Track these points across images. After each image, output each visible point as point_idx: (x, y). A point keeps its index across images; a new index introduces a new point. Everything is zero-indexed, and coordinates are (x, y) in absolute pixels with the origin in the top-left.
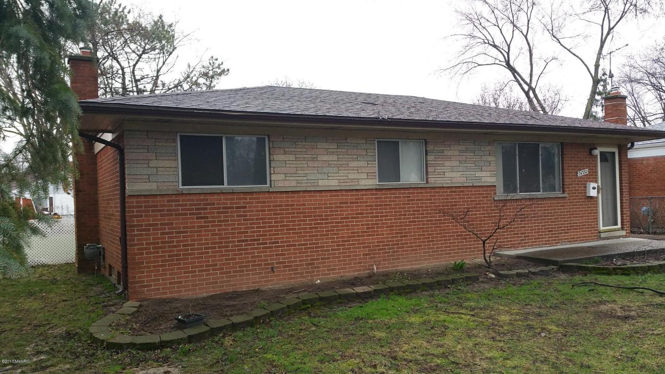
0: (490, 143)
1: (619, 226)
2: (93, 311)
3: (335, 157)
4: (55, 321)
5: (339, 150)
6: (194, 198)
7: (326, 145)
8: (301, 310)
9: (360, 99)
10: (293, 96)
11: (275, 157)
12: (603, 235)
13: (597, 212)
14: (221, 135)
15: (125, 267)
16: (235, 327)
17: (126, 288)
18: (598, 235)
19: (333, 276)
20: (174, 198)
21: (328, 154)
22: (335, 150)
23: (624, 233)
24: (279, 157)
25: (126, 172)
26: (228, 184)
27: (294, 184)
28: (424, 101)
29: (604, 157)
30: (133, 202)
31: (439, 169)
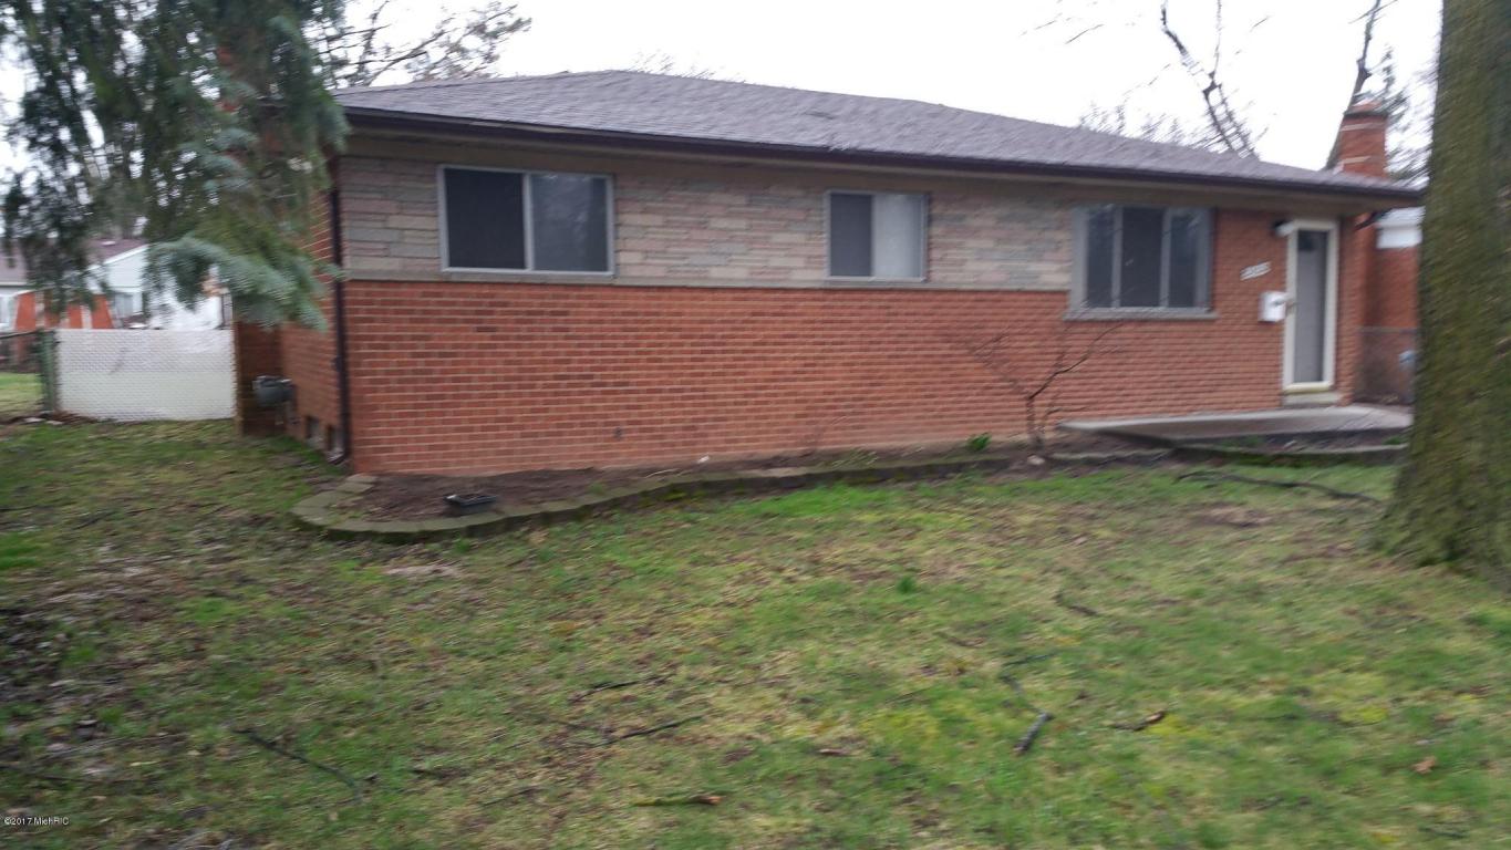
0: (1064, 204)
1: (1327, 383)
2: (288, 489)
3: (743, 224)
4: (224, 501)
5: (752, 209)
6: (474, 290)
7: (726, 198)
8: (668, 501)
9: (806, 104)
10: (665, 96)
11: (628, 218)
12: (1291, 400)
13: (1279, 353)
14: (523, 171)
15: (346, 415)
16: (547, 519)
17: (347, 453)
18: (1280, 399)
19: (733, 454)
20: (432, 289)
21: (729, 215)
22: (743, 209)
23: (1334, 397)
24: (633, 219)
25: (346, 234)
26: (538, 267)
27: (660, 272)
28: (939, 112)
29: (1307, 242)
30: (356, 294)
31: (954, 254)
